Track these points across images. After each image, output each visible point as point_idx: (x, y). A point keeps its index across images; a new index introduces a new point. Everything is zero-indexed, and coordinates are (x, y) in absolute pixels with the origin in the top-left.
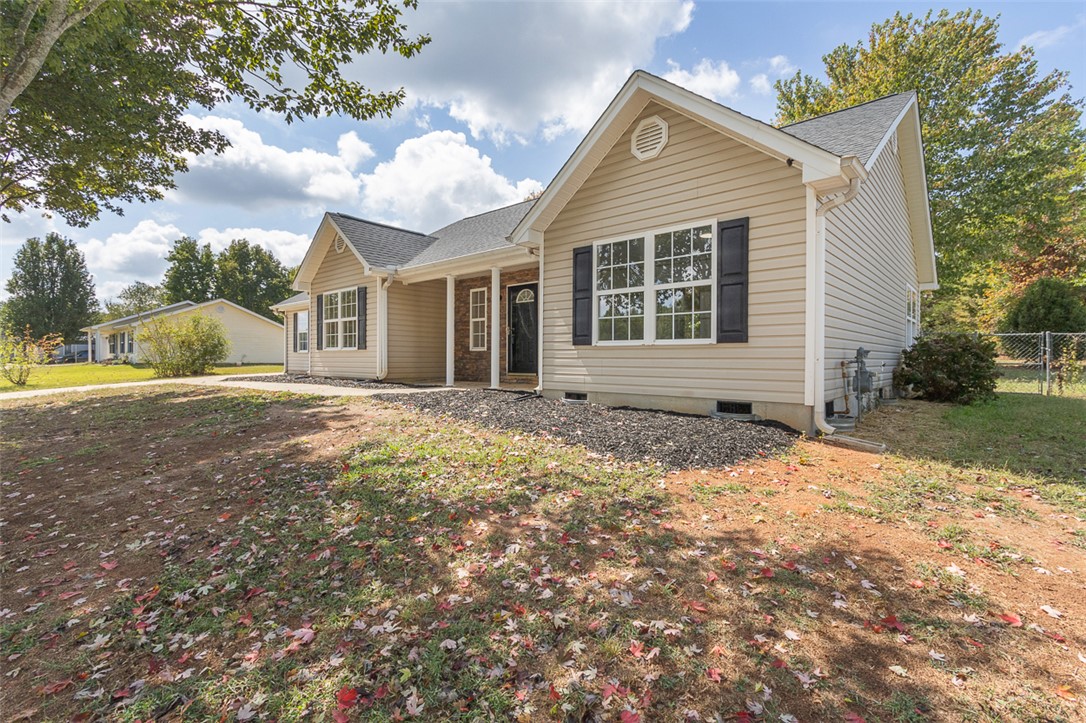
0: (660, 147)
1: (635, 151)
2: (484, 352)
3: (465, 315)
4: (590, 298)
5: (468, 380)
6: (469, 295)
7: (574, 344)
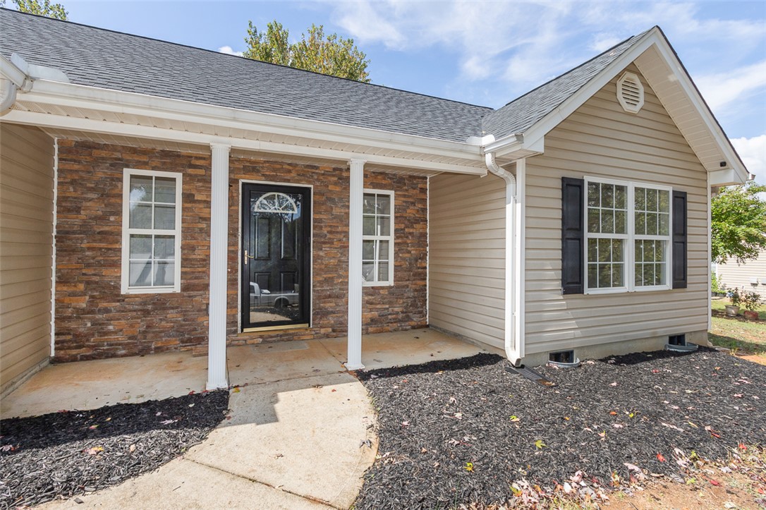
0: (639, 106)
1: (621, 98)
2: (173, 295)
3: (102, 219)
4: (581, 240)
5: (114, 356)
6: (121, 180)
7: (565, 293)
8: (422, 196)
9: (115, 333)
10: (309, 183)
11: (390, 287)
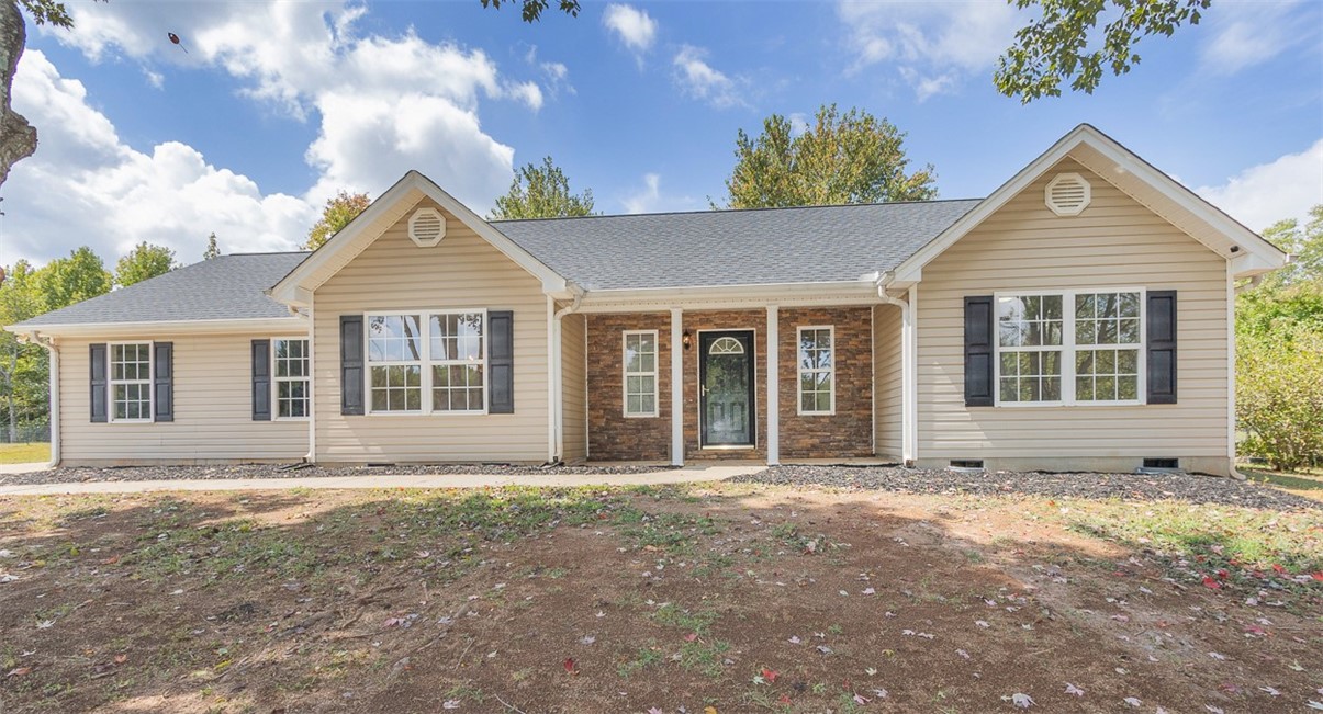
0: (1082, 206)
1: (1050, 202)
2: (654, 419)
3: (611, 366)
4: (990, 355)
5: (621, 460)
6: (621, 339)
7: (967, 405)
8: (866, 327)
9: (621, 444)
10: (753, 326)
11: (832, 416)
